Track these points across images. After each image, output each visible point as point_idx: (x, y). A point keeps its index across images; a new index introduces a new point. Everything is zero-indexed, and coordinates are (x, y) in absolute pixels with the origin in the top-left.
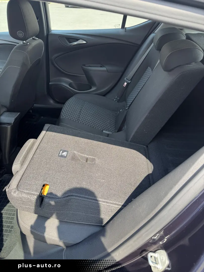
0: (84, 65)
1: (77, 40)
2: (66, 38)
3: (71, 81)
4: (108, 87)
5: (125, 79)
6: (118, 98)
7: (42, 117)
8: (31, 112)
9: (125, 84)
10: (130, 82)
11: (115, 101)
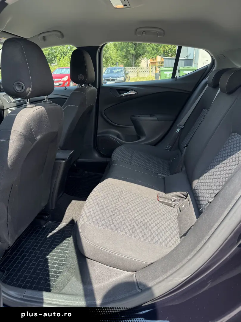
0: (133, 116)
1: (127, 91)
2: (117, 89)
3: (119, 133)
4: (159, 136)
5: (178, 125)
6: (170, 147)
7: (86, 172)
8: (75, 166)
9: (178, 130)
10: (184, 127)
11: (167, 149)
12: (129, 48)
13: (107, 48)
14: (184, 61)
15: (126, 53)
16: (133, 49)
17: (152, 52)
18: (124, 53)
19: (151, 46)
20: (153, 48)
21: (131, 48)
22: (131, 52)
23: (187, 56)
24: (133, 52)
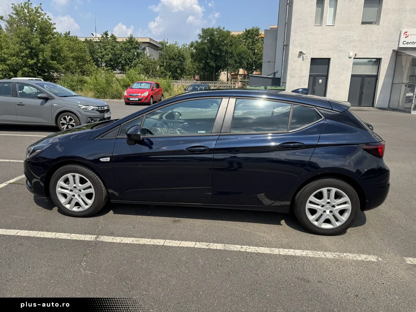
12: (208, 60)
13: (183, 58)
14: (271, 80)
15: (205, 65)
16: (212, 61)
17: (234, 65)
18: (203, 65)
19: (234, 58)
20: (235, 61)
21: (211, 60)
22: (210, 64)
23: (274, 73)
24: (212, 64)
